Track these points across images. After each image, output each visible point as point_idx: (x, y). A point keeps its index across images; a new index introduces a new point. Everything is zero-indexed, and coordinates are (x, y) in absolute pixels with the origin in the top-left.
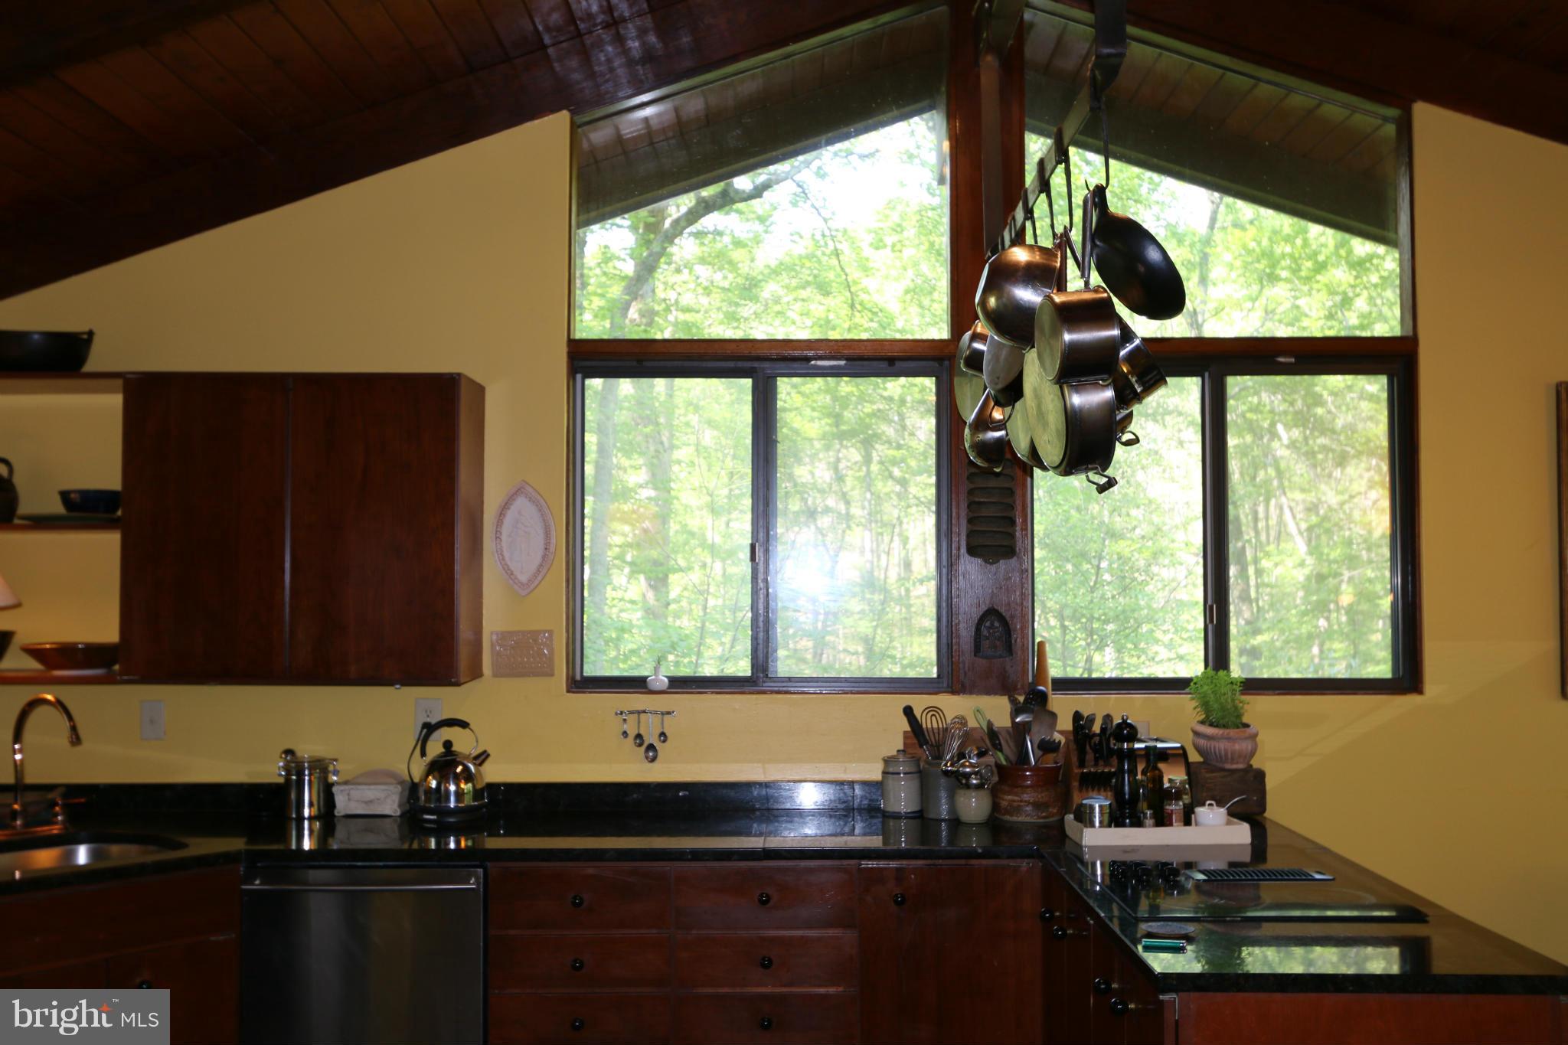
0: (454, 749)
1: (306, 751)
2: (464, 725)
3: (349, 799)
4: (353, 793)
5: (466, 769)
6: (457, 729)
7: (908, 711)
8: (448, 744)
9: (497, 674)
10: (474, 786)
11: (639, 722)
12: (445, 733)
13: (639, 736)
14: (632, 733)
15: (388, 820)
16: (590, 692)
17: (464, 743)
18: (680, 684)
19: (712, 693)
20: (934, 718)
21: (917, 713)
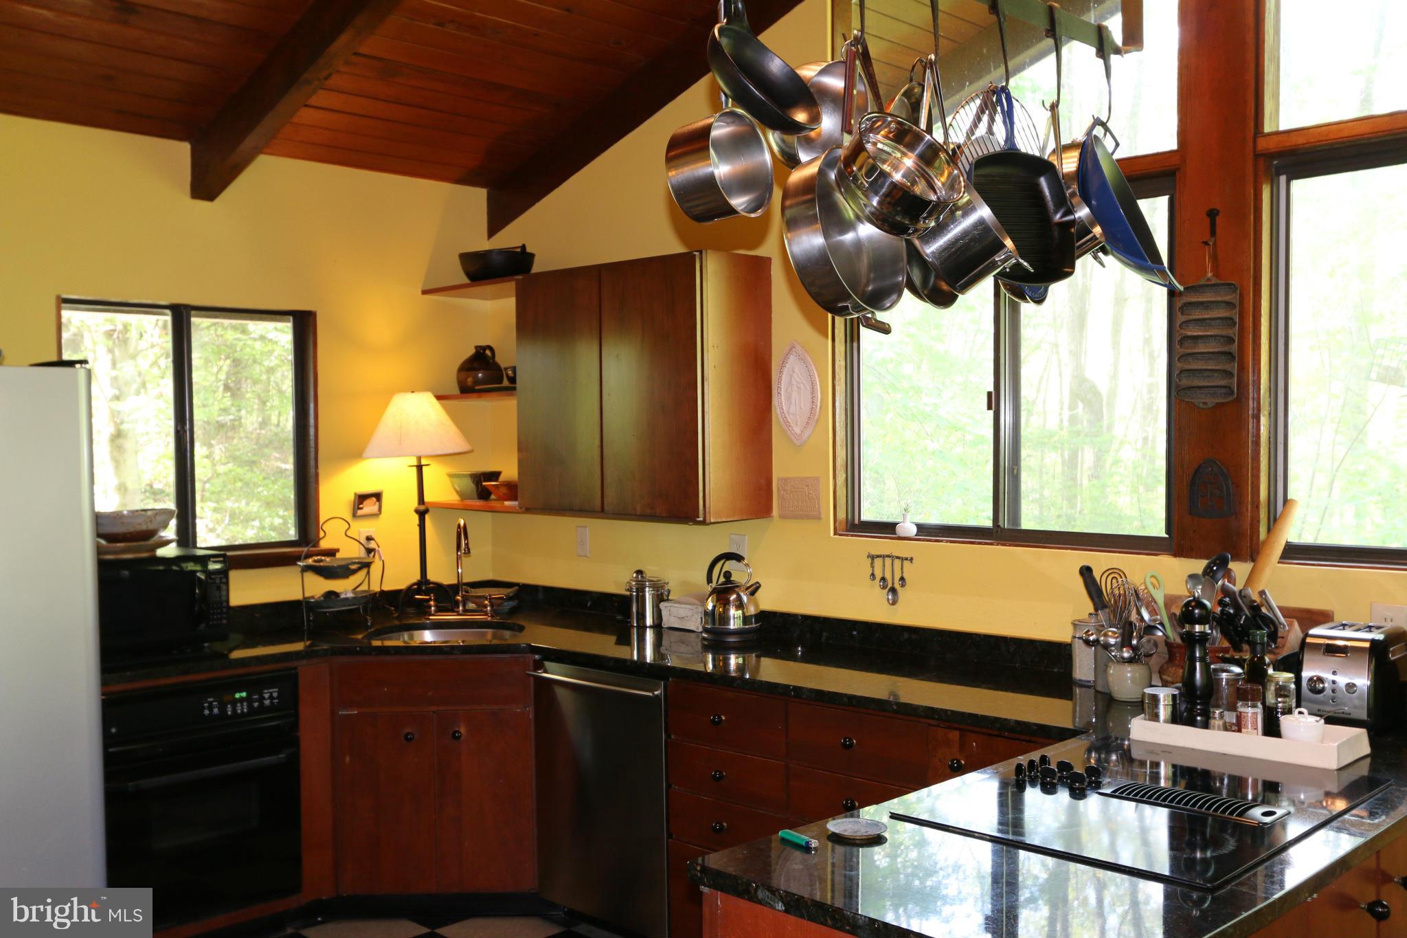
0: (732, 579)
1: (651, 571)
2: (739, 558)
3: (670, 615)
4: (672, 609)
5: (739, 598)
6: (733, 562)
7: (1086, 572)
8: (728, 575)
9: (782, 517)
10: (743, 613)
11: (884, 566)
12: (730, 565)
13: (883, 579)
14: (879, 575)
15: (692, 635)
16: (852, 536)
17: (740, 574)
18: (925, 531)
19: (947, 541)
20: (1114, 581)
21: (1097, 574)
